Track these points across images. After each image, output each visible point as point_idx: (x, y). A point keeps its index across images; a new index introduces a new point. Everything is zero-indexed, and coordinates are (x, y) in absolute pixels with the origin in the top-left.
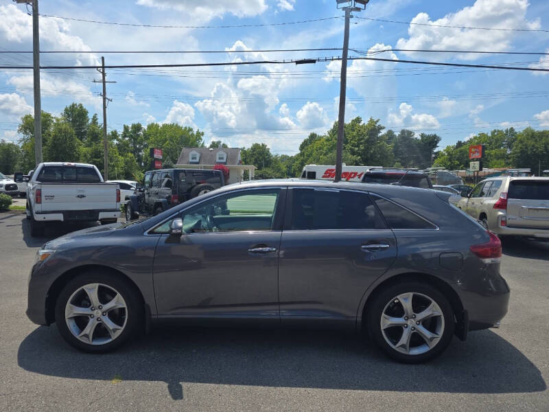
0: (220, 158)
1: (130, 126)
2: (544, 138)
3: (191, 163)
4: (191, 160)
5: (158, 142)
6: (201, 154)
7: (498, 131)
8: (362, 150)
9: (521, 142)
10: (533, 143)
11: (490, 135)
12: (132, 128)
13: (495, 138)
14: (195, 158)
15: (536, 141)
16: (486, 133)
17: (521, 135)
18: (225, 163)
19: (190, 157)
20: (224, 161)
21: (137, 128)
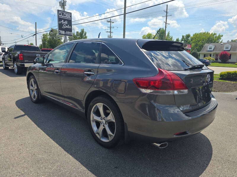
0: (226, 48)
1: (185, 36)
3: (208, 51)
4: (208, 50)
5: (196, 42)
6: (215, 47)
12: (186, 36)
14: (211, 49)
18: (229, 51)
19: (208, 48)
20: (229, 49)
21: (188, 36)
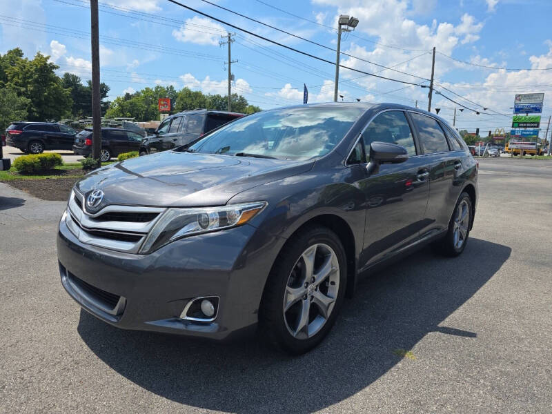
2: (198, 98)
7: (161, 87)
8: (32, 91)
9: (182, 99)
10: (190, 102)
11: (154, 90)
13: (159, 93)
15: (193, 100)
16: (151, 88)
17: (181, 93)
